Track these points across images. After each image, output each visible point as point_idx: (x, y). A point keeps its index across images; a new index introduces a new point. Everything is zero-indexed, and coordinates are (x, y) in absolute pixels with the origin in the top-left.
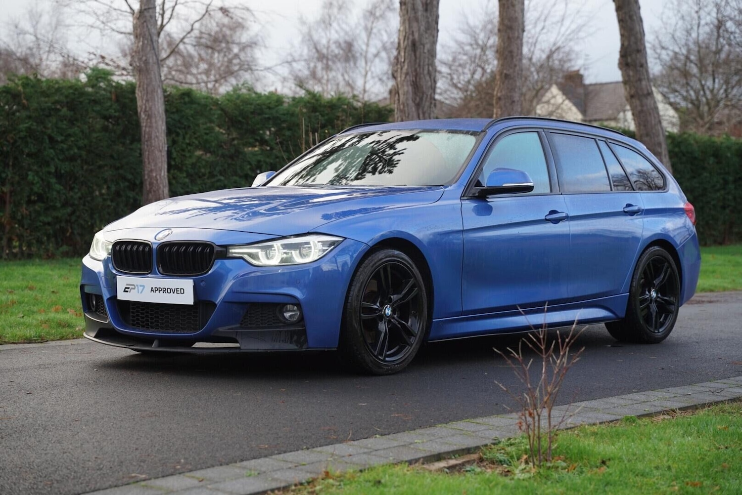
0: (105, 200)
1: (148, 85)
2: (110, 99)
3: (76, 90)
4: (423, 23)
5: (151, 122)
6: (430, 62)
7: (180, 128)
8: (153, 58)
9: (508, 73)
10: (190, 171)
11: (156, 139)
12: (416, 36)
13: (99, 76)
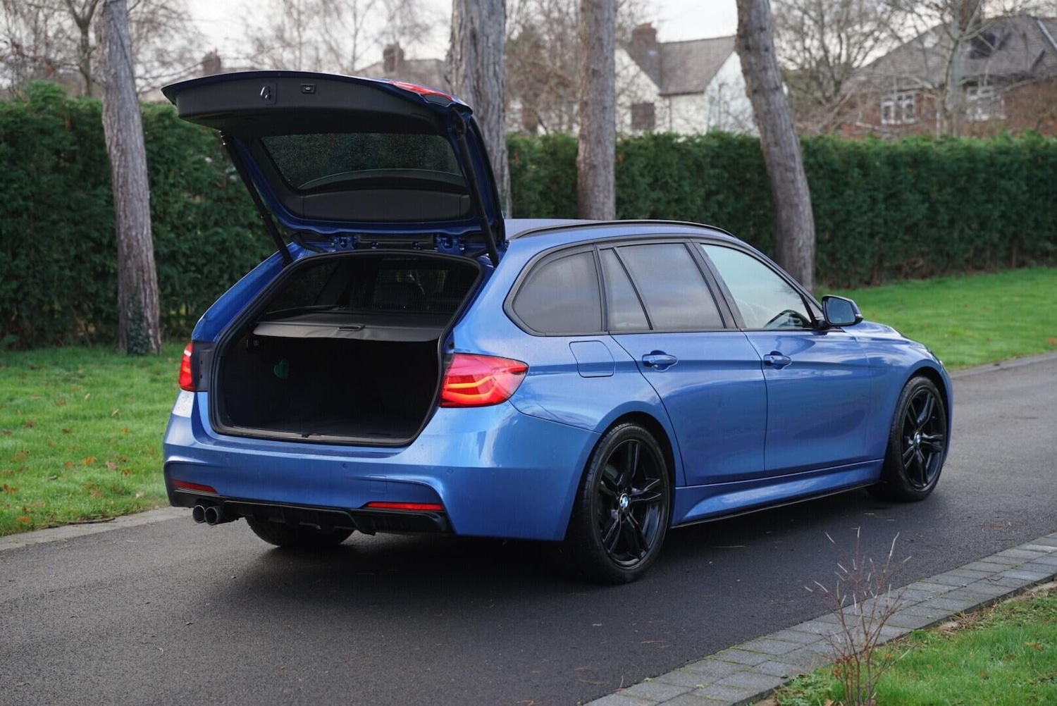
0: (61, 268)
1: (120, 108)
2: (63, 127)
3: (17, 116)
4: (486, 6)
5: (126, 160)
6: (497, 59)
7: (159, 163)
8: (125, 72)
9: (596, 68)
10: (176, 222)
11: (135, 185)
12: (477, 23)
13: (47, 94)
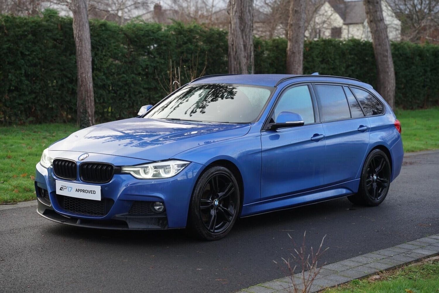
0: (55, 90)
1: (80, 21)
2: (57, 29)
3: (37, 23)
5: (82, 44)
6: (250, 4)
7: (99, 46)
8: (83, 6)
9: (297, 9)
10: (106, 71)
11: (85, 54)
13: (51, 14)
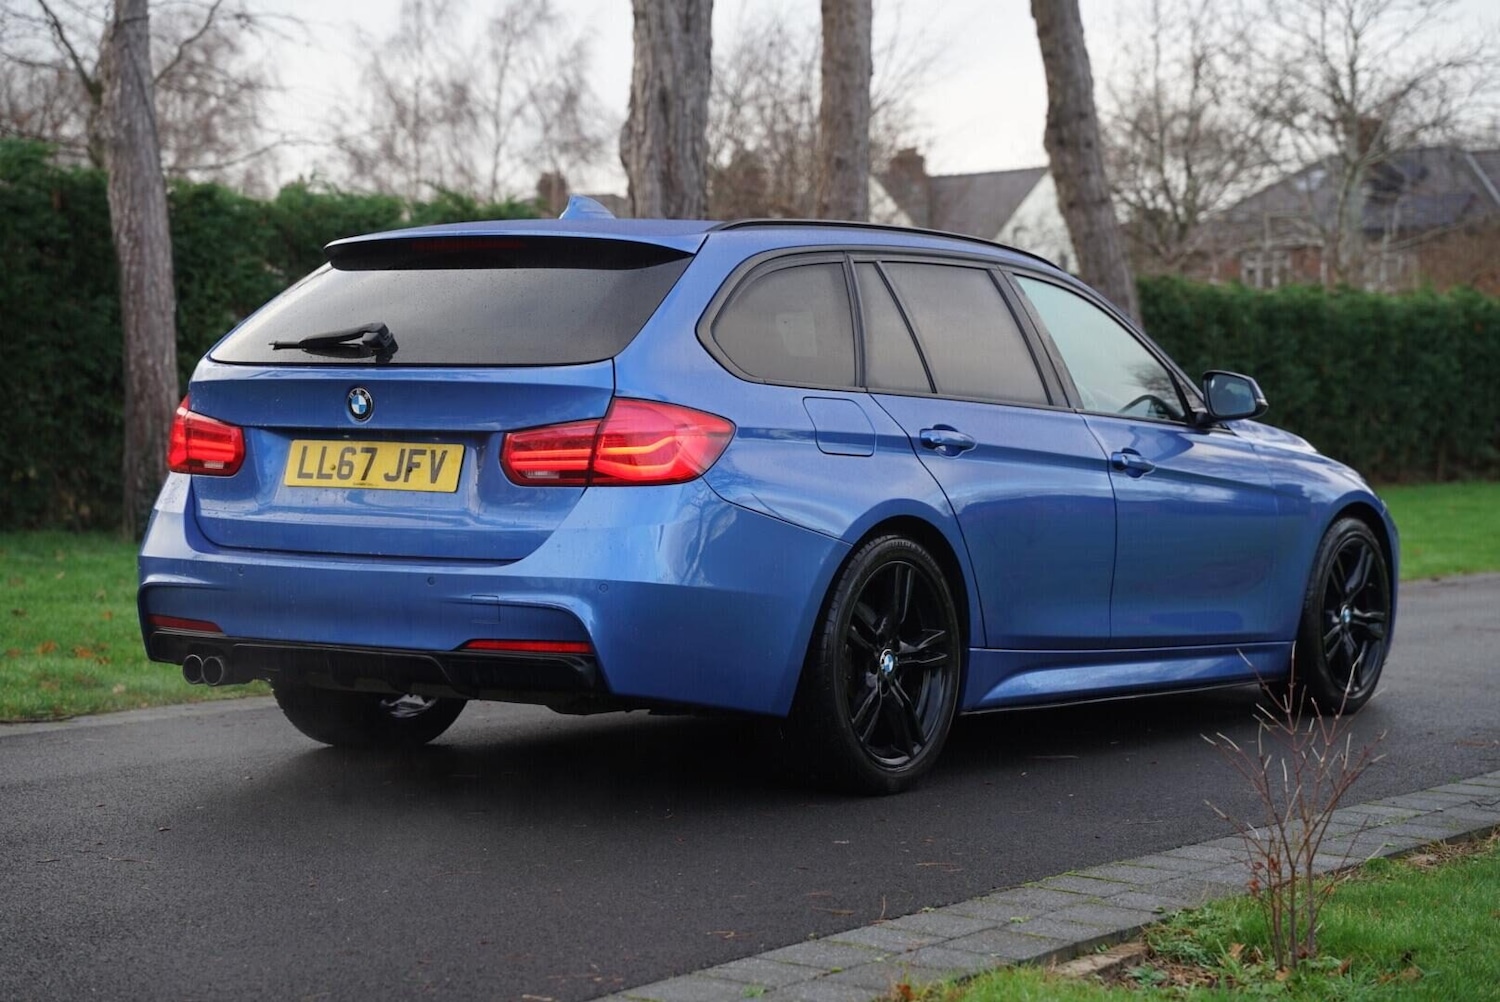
0: (40, 415)
1: (134, 177)
2: (48, 206)
4: (682, 56)
5: (141, 254)
6: (697, 133)
8: (144, 125)
9: (841, 156)
11: (153, 290)
12: (669, 80)
13: (27, 156)
